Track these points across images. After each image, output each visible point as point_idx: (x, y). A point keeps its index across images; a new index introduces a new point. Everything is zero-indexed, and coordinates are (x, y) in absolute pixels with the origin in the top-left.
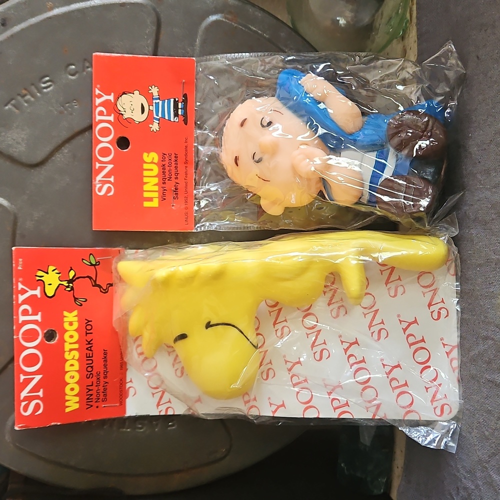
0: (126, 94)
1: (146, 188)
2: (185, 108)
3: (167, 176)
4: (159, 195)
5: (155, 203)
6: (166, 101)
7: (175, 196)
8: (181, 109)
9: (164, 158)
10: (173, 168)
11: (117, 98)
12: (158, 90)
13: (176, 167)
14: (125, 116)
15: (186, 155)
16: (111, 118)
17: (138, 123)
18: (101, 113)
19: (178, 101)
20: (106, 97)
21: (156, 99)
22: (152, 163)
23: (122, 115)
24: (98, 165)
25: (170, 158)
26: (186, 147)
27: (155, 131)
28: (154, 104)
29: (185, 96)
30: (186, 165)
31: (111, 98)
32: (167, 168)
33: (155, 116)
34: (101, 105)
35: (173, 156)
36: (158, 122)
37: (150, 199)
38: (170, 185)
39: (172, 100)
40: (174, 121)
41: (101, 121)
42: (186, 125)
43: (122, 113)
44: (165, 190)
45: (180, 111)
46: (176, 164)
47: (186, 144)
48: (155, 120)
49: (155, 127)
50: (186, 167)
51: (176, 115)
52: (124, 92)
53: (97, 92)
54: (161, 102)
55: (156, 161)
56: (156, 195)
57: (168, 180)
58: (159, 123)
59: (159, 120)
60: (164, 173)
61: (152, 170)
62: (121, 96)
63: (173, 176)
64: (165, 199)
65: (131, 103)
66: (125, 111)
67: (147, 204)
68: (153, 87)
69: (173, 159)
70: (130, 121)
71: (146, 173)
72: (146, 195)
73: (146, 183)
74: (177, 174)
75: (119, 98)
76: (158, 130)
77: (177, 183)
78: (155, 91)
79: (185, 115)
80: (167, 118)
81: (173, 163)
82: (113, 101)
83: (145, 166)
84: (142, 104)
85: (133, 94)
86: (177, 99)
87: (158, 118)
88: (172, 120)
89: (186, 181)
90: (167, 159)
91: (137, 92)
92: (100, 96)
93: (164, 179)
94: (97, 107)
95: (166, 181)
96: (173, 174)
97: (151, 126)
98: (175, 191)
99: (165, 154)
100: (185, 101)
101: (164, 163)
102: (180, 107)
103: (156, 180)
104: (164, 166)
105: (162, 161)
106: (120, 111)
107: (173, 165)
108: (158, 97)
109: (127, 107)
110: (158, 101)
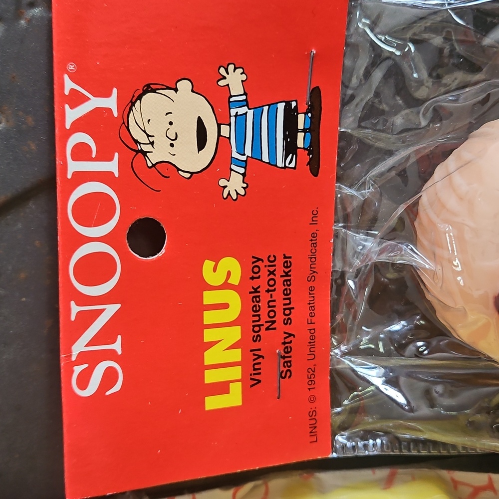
0: (154, 91)
1: (210, 357)
2: (313, 129)
3: (264, 318)
4: (244, 372)
5: (234, 398)
6: (266, 108)
7: (282, 368)
8: (304, 130)
9: (256, 270)
10: (278, 295)
11: (128, 104)
12: (244, 77)
13: (287, 294)
14: (154, 157)
15: (313, 258)
16: (112, 166)
17: (188, 175)
18: (81, 153)
19: (296, 107)
20: (95, 102)
21: (240, 104)
22: (226, 286)
23: (145, 153)
24: (75, 309)
25: (272, 269)
26: (314, 235)
27: (235, 197)
28: (233, 119)
29: (316, 93)
30: (311, 284)
31: (111, 102)
32: (265, 297)
33: (235, 155)
34: (80, 125)
35: (280, 261)
36: (242, 170)
37: (222, 388)
38: (272, 342)
39: (281, 107)
40: (285, 167)
41: (82, 177)
42: (316, 175)
43: (145, 148)
44: (259, 357)
45: (300, 136)
46: (287, 283)
47: (313, 229)
48: (233, 167)
49: (235, 184)
50: (312, 289)
51: (290, 148)
52: (148, 86)
53: (69, 85)
54: (250, 113)
55: (235, 280)
56: (236, 373)
57: (267, 329)
58: (244, 175)
59: (245, 164)
60: (256, 310)
61: (225, 306)
62: (140, 98)
63: (280, 317)
64: (259, 381)
65: (170, 118)
66: (152, 143)
67: (212, 403)
68: (231, 67)
69: (280, 270)
70: (167, 169)
71: (209, 317)
72: (211, 377)
73: (212, 344)
74: (290, 309)
75: (133, 104)
76: (242, 192)
77: (290, 335)
78: (235, 80)
79: (314, 149)
80: (265, 158)
81: (280, 281)
82: (116, 114)
83: (209, 298)
84: (199, 119)
85: (176, 90)
86: (294, 104)
87: (244, 158)
88: (280, 163)
89: (311, 327)
90: (264, 273)
91: (184, 86)
92: (76, 100)
93: (257, 327)
94: (68, 134)
95: (263, 332)
96: (279, 310)
97: (222, 182)
98: (284, 357)
99: (259, 260)
100: (315, 109)
101: (255, 283)
102: (301, 126)
103: (235, 334)
104: (256, 290)
105: (252, 278)
106: (136, 142)
107: (280, 287)
108: (244, 97)
109: (157, 129)
110: (244, 110)
